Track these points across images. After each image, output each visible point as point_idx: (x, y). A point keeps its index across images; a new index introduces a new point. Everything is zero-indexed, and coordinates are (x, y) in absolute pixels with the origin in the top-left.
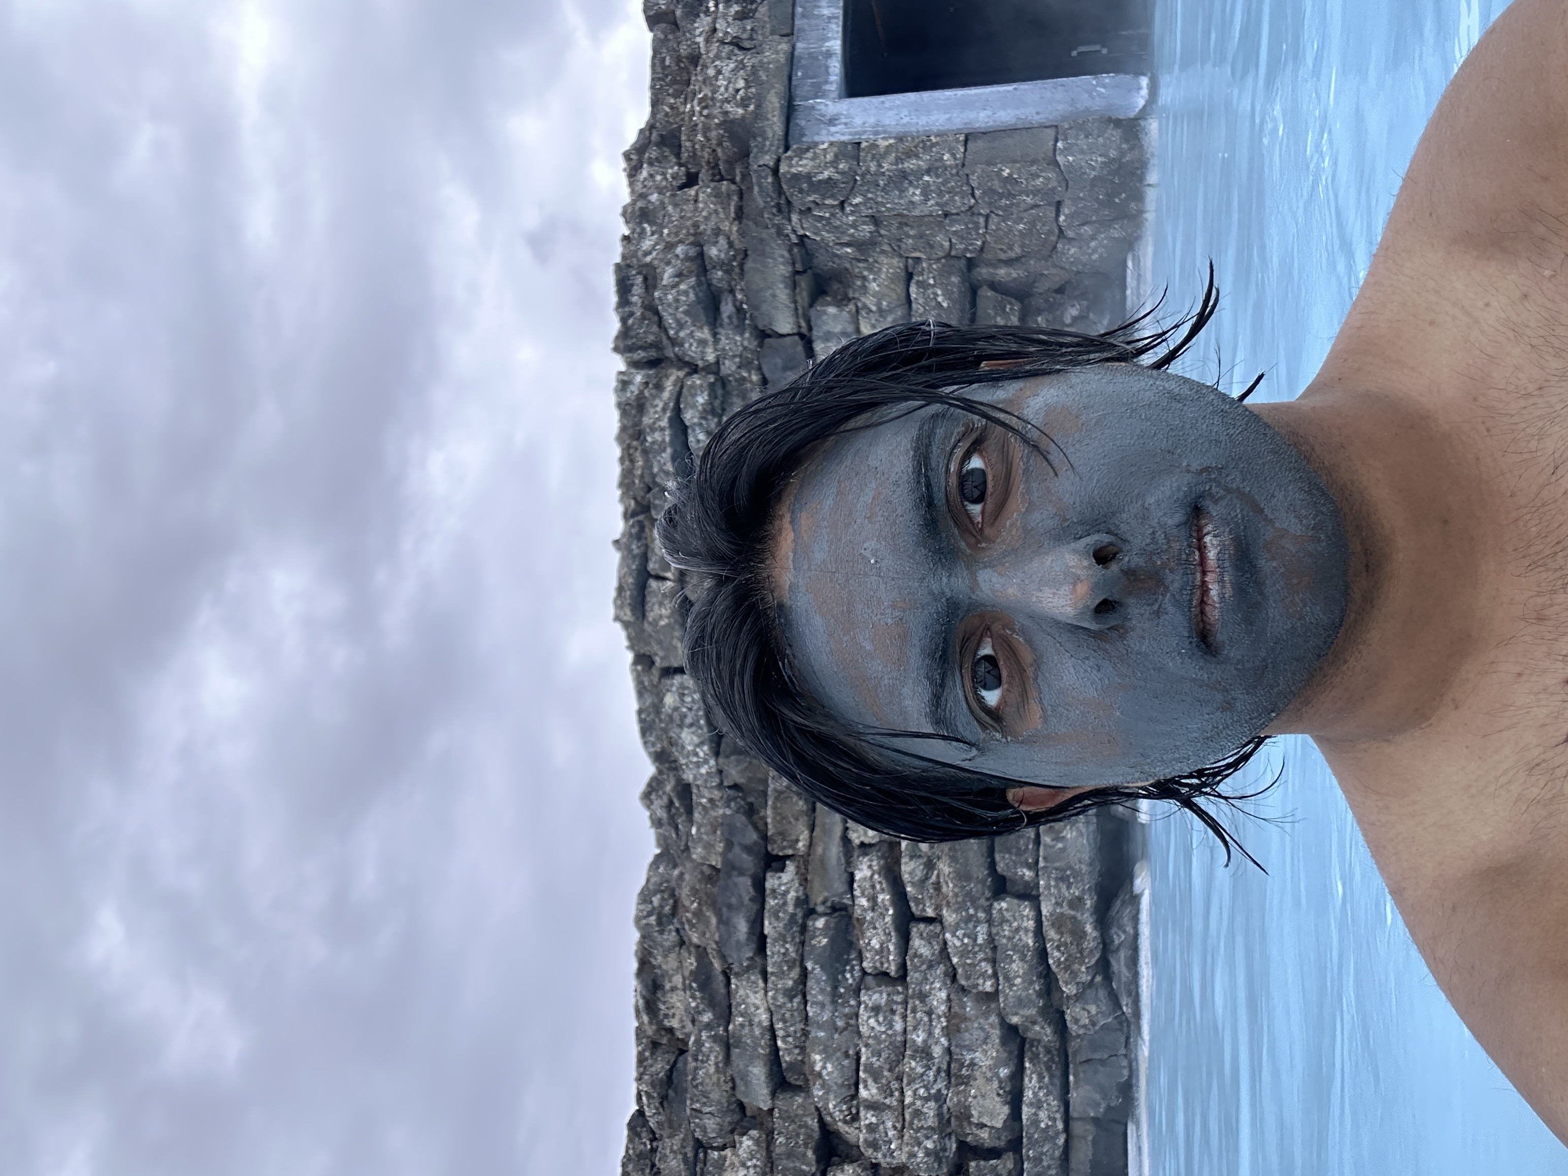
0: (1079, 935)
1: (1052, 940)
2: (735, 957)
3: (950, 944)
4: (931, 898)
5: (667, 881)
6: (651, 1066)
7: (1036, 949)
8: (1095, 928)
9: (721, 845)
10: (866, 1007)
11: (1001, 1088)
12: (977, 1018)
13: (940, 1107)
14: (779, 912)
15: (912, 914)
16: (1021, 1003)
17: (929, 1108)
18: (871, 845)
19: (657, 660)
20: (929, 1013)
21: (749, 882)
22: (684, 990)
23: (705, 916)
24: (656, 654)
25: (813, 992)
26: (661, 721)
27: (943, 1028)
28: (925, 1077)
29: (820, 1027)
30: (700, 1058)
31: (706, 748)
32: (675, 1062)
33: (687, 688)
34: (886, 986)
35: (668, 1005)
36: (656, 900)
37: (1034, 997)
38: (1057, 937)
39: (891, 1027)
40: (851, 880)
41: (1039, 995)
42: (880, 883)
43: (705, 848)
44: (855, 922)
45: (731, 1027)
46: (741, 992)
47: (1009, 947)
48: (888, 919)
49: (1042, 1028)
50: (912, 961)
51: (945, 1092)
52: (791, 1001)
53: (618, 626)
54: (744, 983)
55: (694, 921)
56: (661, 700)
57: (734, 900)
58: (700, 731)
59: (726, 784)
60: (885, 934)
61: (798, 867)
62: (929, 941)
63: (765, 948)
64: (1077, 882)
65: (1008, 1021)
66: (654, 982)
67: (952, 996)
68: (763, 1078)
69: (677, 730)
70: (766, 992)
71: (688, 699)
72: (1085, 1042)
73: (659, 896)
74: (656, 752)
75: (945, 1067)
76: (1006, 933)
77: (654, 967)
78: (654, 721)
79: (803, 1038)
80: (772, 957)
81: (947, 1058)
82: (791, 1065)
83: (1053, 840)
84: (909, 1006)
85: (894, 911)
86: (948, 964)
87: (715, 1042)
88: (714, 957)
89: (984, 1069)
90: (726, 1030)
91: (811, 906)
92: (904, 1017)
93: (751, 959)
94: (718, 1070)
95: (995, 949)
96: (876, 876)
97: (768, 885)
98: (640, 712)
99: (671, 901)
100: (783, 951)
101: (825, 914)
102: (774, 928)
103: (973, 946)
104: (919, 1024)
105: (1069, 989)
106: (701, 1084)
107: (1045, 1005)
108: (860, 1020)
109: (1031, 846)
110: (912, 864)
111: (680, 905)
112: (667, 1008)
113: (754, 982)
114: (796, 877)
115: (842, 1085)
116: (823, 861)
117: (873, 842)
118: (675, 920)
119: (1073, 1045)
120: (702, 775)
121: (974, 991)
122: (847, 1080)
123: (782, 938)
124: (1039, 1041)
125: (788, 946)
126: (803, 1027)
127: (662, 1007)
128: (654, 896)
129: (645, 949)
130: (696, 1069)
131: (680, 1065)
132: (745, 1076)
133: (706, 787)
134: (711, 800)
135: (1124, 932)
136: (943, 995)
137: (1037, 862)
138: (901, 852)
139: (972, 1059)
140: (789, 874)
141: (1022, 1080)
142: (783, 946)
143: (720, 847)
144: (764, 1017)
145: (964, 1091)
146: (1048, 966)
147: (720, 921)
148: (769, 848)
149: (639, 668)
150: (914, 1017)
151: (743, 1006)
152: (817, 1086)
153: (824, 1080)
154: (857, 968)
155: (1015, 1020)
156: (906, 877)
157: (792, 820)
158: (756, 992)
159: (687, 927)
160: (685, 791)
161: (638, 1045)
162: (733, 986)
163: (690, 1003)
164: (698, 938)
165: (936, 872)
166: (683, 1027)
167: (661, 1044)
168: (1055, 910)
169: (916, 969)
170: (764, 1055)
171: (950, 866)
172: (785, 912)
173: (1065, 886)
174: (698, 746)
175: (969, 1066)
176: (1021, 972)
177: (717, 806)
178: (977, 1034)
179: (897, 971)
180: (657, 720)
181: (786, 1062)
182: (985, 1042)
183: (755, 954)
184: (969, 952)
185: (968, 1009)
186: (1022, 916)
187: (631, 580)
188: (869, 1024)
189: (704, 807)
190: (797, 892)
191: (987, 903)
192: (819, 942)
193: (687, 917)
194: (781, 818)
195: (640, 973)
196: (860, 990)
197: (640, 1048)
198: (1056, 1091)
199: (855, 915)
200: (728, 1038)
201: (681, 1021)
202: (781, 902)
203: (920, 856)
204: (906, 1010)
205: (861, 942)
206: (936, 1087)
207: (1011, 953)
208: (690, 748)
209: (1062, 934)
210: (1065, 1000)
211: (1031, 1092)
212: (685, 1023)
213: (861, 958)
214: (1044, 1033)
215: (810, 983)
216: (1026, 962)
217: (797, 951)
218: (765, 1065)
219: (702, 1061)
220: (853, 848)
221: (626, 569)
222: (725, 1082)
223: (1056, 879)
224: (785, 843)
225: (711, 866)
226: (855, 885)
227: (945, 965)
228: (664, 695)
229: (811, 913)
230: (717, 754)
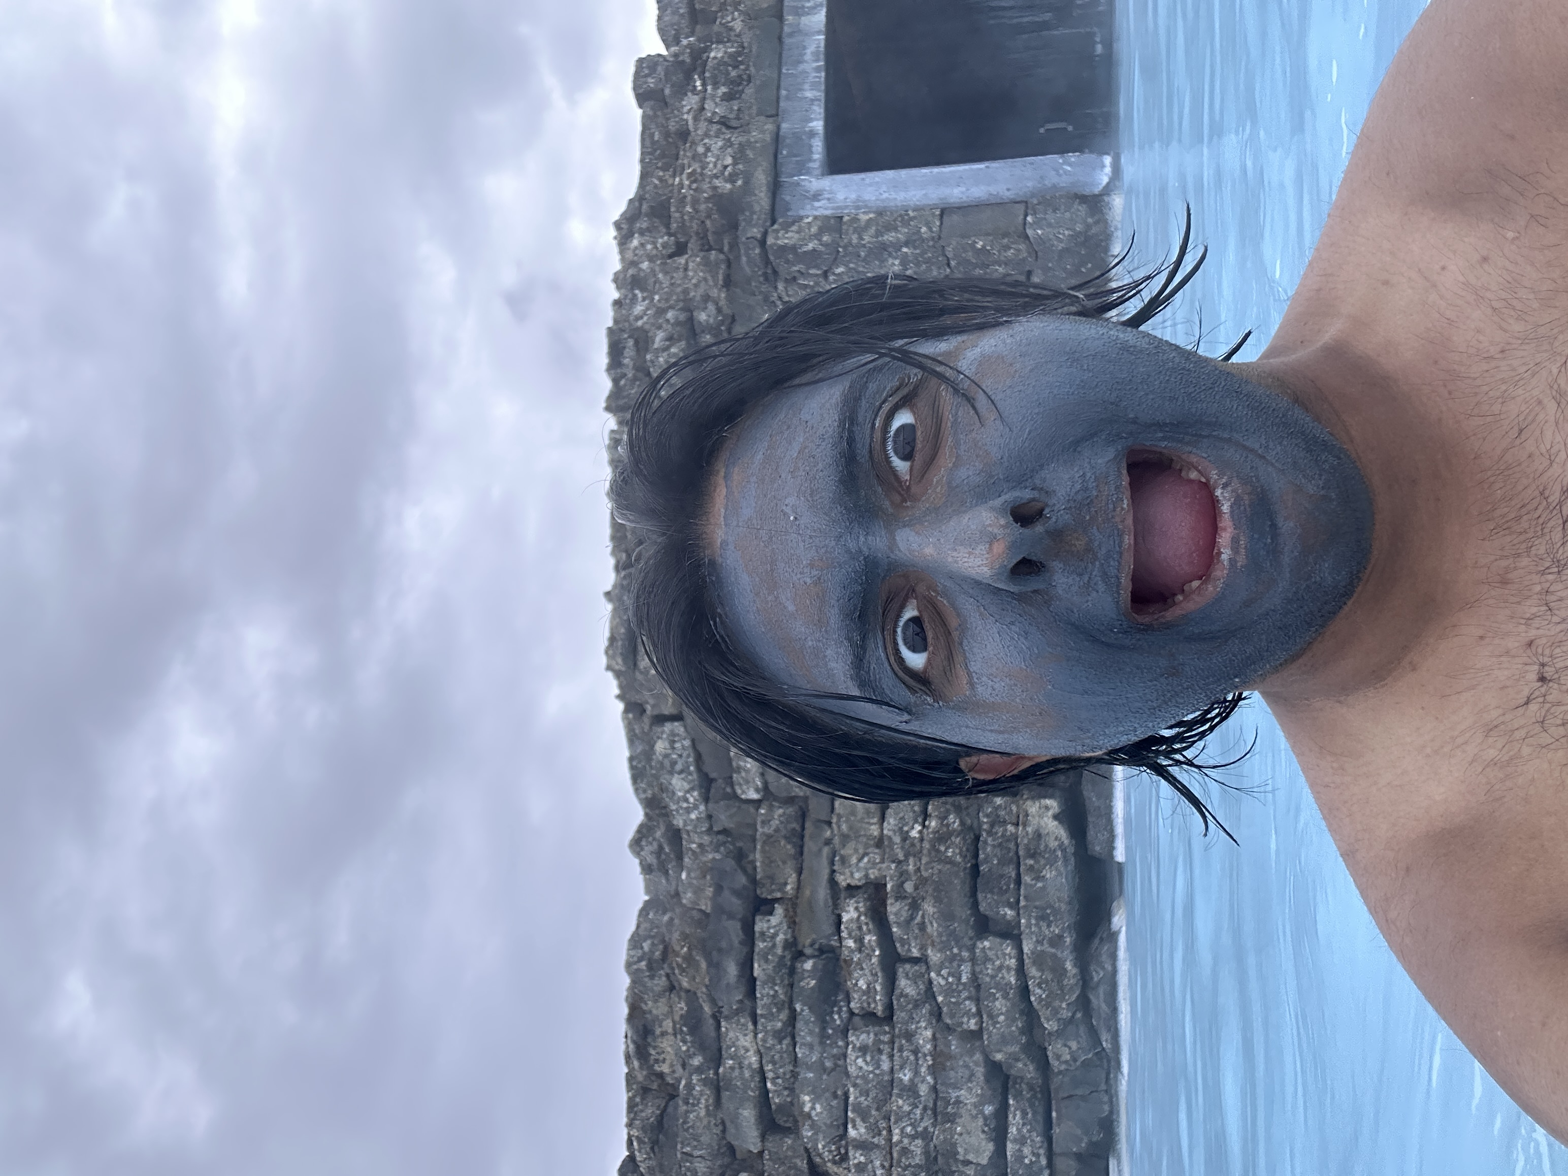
0: (1059, 972)
1: (1034, 977)
2: (725, 999)
3: (935, 983)
4: (916, 938)
5: (657, 927)
6: (642, 1111)
7: (1017, 987)
8: (1075, 965)
9: (711, 889)
10: (854, 1047)
11: (986, 1125)
12: (962, 1056)
13: (927, 1146)
14: (768, 954)
15: (899, 954)
16: (1004, 1040)
17: (916, 1146)
18: (857, 888)
19: (648, 708)
20: (916, 1052)
21: (738, 925)
22: (675, 1035)
23: (694, 959)
24: (647, 703)
25: (802, 1034)
26: (651, 767)
27: (929, 1067)
28: (912, 1116)
29: (809, 1068)
30: (691, 1101)
31: (696, 794)
32: (666, 1106)
33: (678, 735)
34: (873, 1026)
35: (659, 1050)
36: (646, 946)
37: (1017, 1034)
38: (1038, 974)
39: (878, 1066)
40: (839, 922)
41: (1022, 1032)
42: (867, 924)
43: (695, 893)
44: (843, 964)
45: (721, 1070)
46: (731, 1034)
47: (993, 985)
48: (874, 960)
49: (1025, 1065)
50: (898, 1000)
51: (932, 1130)
52: (780, 1043)
53: (610, 675)
54: (734, 1025)
55: (684, 966)
56: (652, 747)
57: (724, 944)
58: (690, 777)
59: (715, 829)
60: (872, 974)
61: (786, 910)
62: (914, 980)
63: (755, 990)
64: (1056, 920)
65: (991, 1058)
66: (645, 1027)
67: (938, 1035)
68: (753, 1120)
69: (667, 777)
70: (756, 1035)
71: (678, 745)
72: (1066, 1079)
73: (649, 942)
74: (646, 798)
75: (931, 1105)
76: (989, 971)
77: (644, 1012)
78: (644, 767)
79: (792, 1080)
80: (762, 1000)
81: (934, 1096)
82: (779, 1106)
83: (1032, 880)
84: (896, 1045)
85: (881, 951)
86: (934, 1004)
87: (705, 1085)
88: (704, 1001)
89: (969, 1107)
90: (716, 1073)
91: (800, 947)
92: (891, 1057)
93: (741, 1002)
94: (708, 1114)
95: (978, 987)
96: (863, 918)
97: (757, 928)
98: (631, 759)
99: (661, 947)
100: (772, 993)
101: (813, 957)
102: (764, 970)
103: (957, 985)
104: (906, 1063)
105: (1050, 1026)
106: (692, 1127)
107: (1027, 1041)
108: (848, 1061)
109: (1012, 886)
110: (898, 905)
111: (670, 950)
112: (657, 1053)
113: (743, 1025)
114: (785, 920)
115: (831, 1125)
116: (811, 903)
117: (860, 884)
118: (665, 966)
119: (1056, 1082)
120: (692, 820)
121: (959, 1029)
122: (836, 1120)
123: (771, 981)
124: (1022, 1078)
125: (777, 988)
126: (791, 1068)
127: (653, 1052)
128: (645, 941)
129: (635, 993)
130: (687, 1112)
131: (670, 1110)
132: (735, 1118)
133: (696, 832)
134: (700, 846)
135: (1103, 968)
136: (929, 1033)
137: (1018, 901)
138: (887, 894)
139: (958, 1096)
140: (777, 916)
141: (1007, 1117)
142: (772, 988)
143: (709, 891)
144: (754, 1059)
145: (950, 1128)
146: (1031, 1002)
147: (710, 964)
148: (758, 892)
149: (631, 716)
150: (901, 1056)
151: (733, 1049)
152: (806, 1127)
153: (813, 1121)
154: (844, 1009)
155: (999, 1057)
156: (892, 918)
157: (780, 863)
158: (746, 1035)
159: (677, 971)
160: (675, 836)
161: (628, 1091)
162: (723, 1029)
163: (680, 1047)
164: (688, 982)
165: (920, 913)
166: (674, 1072)
167: (650, 1090)
168: (1036, 947)
169: (902, 1009)
170: (754, 1097)
171: (934, 907)
172: (774, 954)
173: (1045, 924)
174: (688, 792)
175: (955, 1103)
176: (1004, 1010)
177: (707, 851)
178: (962, 1072)
179: (883, 1011)
180: (647, 766)
181: (775, 1103)
182: (970, 1080)
183: (744, 996)
184: (953, 991)
185: (953, 1047)
186: (1004, 954)
187: (623, 630)
188: (857, 1064)
189: (694, 852)
190: (785, 934)
191: (970, 943)
192: (808, 984)
193: (677, 961)
194: (769, 861)
195: (631, 1018)
196: (848, 1031)
197: (630, 1094)
198: (1040, 1128)
199: (843, 957)
200: (718, 1080)
201: (672, 1066)
202: (770, 944)
203: (905, 898)
204: (893, 1049)
205: (849, 983)
206: (923, 1125)
207: (993, 991)
208: (680, 794)
209: (1042, 971)
210: (1047, 1038)
211: (1015, 1129)
212: (675, 1068)
213: (848, 1000)
214: (1026, 1069)
215: (800, 1025)
216: (1009, 1000)
217: (786, 994)
218: (755, 1106)
219: (693, 1105)
220: (840, 890)
221: (618, 620)
222: (716, 1125)
223: (1037, 918)
224: (773, 887)
225: (701, 911)
226: (842, 927)
227: (930, 1005)
228: (655, 743)
229: (799, 955)
230: (706, 799)
